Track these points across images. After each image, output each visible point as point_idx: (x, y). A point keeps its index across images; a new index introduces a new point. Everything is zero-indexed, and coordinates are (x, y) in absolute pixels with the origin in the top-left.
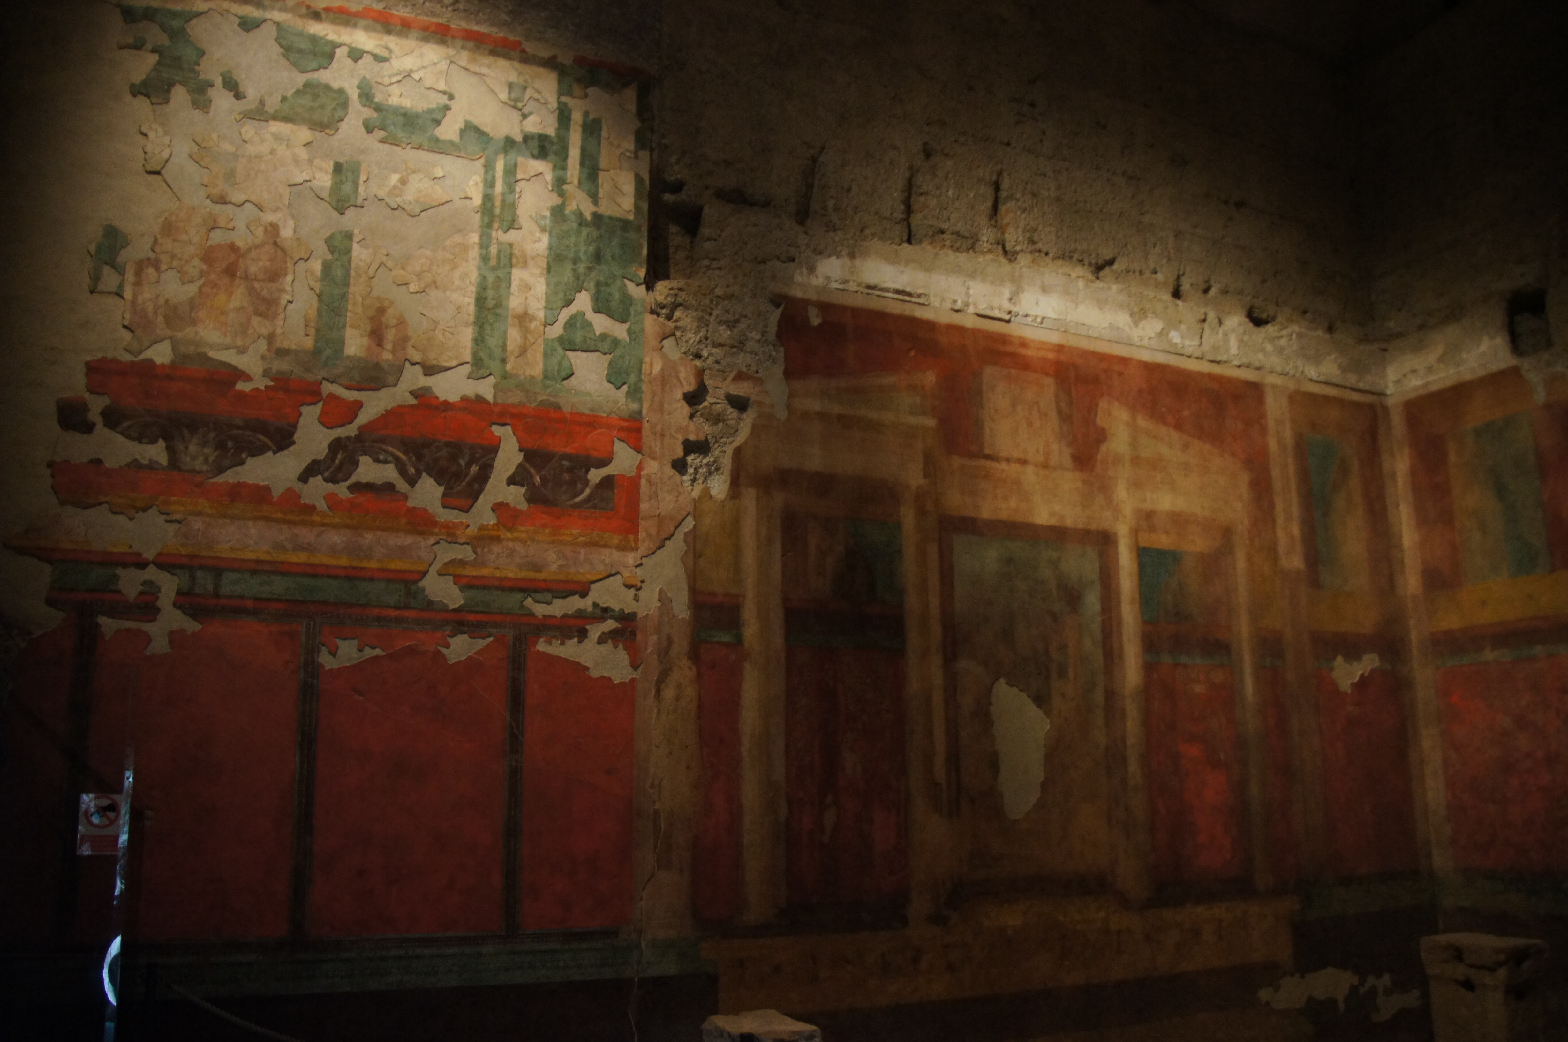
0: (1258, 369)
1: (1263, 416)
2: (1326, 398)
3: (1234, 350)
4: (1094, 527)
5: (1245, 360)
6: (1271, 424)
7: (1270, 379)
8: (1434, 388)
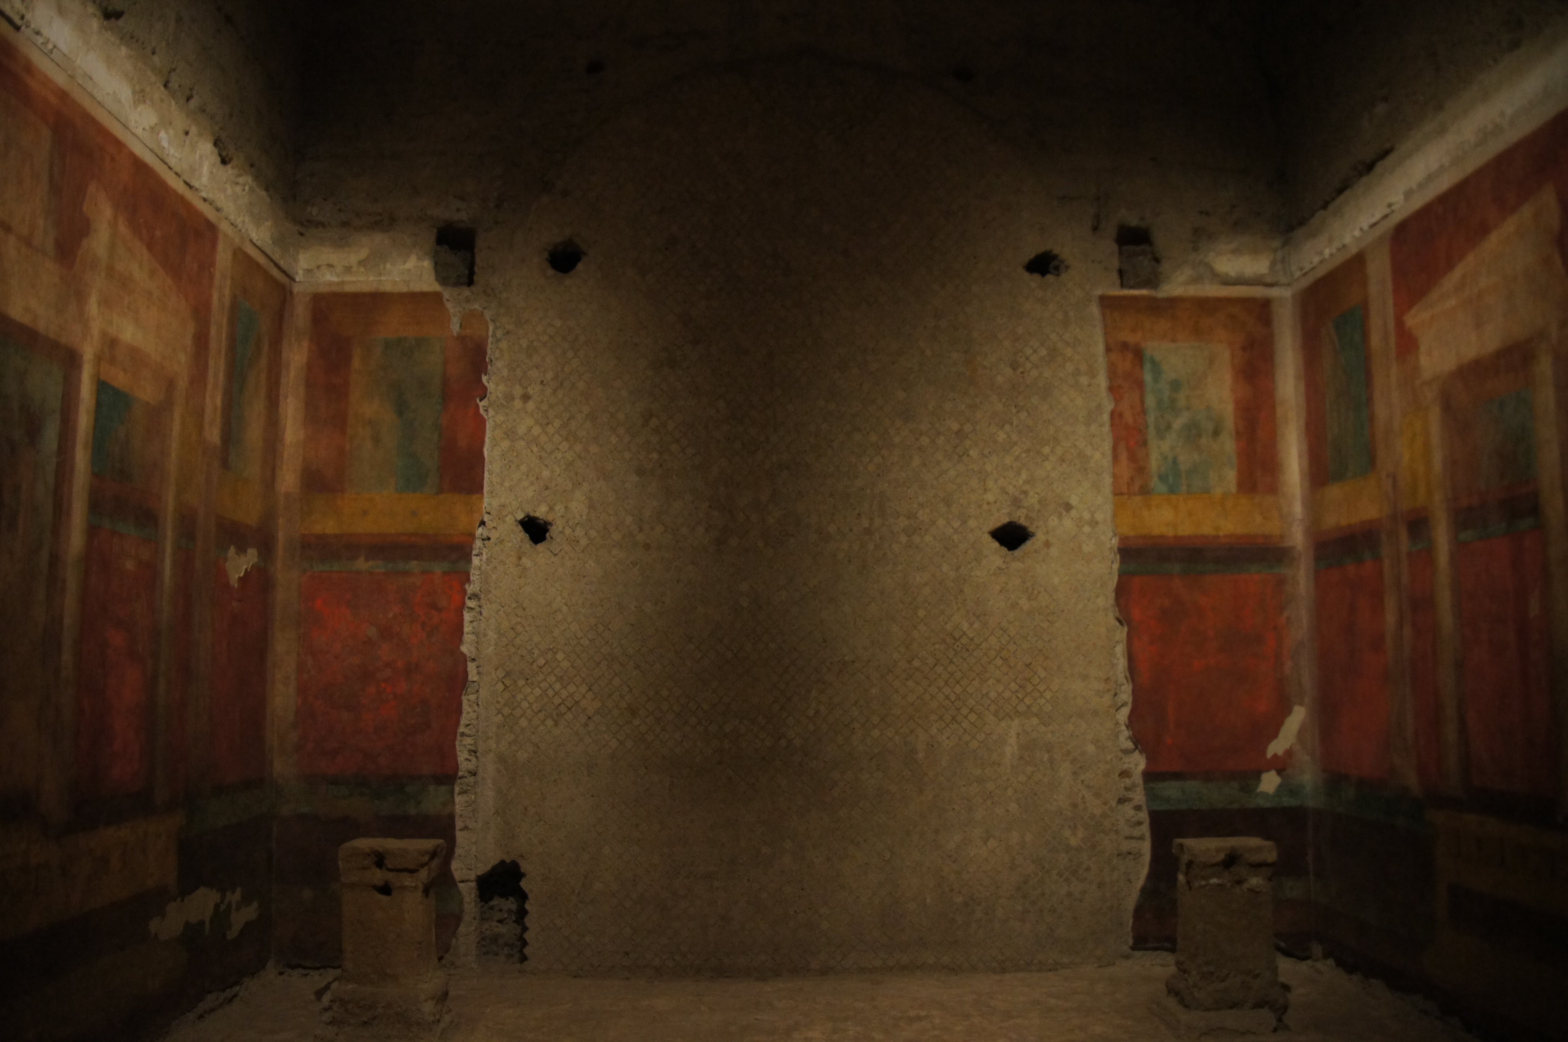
0: (218, 210)
1: (212, 264)
2: (258, 265)
3: (205, 180)
4: (63, 340)
5: (210, 196)
6: (218, 275)
7: (224, 226)
8: (349, 289)
